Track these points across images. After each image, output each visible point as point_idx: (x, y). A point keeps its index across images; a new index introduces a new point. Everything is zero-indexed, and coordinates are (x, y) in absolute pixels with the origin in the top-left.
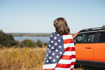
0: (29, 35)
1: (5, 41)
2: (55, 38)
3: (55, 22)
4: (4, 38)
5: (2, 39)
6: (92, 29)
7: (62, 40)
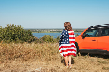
0: (48, 30)
1: (24, 37)
2: (65, 32)
3: (64, 24)
4: (23, 34)
5: (21, 35)
6: (97, 26)
7: (68, 33)
